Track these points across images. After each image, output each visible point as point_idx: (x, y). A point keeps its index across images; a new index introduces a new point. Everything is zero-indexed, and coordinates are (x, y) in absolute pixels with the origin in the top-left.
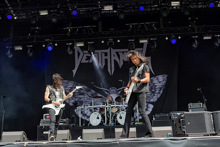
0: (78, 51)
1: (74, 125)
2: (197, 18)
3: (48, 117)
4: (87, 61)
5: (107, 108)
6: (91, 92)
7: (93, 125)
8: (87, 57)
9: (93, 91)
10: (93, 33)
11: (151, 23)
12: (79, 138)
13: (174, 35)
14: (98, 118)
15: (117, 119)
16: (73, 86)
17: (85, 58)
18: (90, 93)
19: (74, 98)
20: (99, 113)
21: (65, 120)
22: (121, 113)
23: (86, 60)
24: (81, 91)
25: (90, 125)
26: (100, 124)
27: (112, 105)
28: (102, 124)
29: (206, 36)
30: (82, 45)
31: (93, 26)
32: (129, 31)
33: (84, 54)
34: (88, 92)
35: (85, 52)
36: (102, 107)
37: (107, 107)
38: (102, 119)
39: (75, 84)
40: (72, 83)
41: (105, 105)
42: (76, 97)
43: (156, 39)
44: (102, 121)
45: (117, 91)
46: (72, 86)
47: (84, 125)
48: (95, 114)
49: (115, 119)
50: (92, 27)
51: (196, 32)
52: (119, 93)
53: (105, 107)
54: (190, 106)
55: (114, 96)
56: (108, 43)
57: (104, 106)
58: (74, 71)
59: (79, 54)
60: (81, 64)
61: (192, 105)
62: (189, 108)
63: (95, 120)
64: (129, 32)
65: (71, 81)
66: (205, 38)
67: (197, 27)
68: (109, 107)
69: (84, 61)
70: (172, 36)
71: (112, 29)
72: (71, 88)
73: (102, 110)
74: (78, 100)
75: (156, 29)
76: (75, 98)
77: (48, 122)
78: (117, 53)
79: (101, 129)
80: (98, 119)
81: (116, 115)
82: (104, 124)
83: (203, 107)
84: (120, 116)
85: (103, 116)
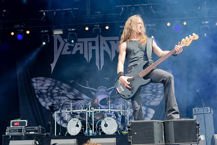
0: (58, 39)
1: (49, 134)
3: (16, 124)
4: (69, 53)
5: (88, 113)
7: (72, 134)
8: (69, 47)
9: (76, 91)
10: (74, 17)
11: (148, 4)
13: (178, 20)
14: (78, 126)
15: (100, 127)
16: (51, 85)
17: (66, 48)
18: (72, 93)
19: (52, 100)
20: (79, 119)
21: (36, 128)
22: (106, 119)
23: (68, 50)
24: (61, 90)
25: (68, 134)
26: (80, 133)
27: (96, 110)
28: (82, 133)
30: (61, 32)
31: (75, 9)
32: (120, 14)
33: (65, 43)
34: (70, 92)
35: (66, 40)
36: (83, 112)
37: (88, 111)
38: (82, 127)
39: (54, 82)
40: (50, 80)
41: (87, 109)
42: (55, 98)
43: (155, 25)
44: (82, 130)
45: (107, 91)
46: (50, 84)
47: (60, 134)
48: (74, 120)
49: (99, 127)
50: (73, 10)
51: (207, 16)
52: (110, 93)
53: (86, 112)
54: (195, 110)
55: (100, 98)
56: (93, 30)
57: (85, 110)
58: (53, 66)
59: (59, 43)
60: (61, 57)
61: (197, 110)
62: (194, 114)
63: (73, 128)
64: (120, 16)
65: (48, 79)
67: (208, 9)
68: (92, 111)
69: (65, 52)
70: (176, 21)
71: (99, 13)
72: (48, 86)
74: (57, 102)
75: (154, 12)
76: (54, 100)
77: (15, 131)
78: (108, 42)
79: (74, 140)
80: (77, 128)
81: (100, 122)
82: (85, 134)
83: (211, 113)
84: (105, 123)
85: (83, 123)
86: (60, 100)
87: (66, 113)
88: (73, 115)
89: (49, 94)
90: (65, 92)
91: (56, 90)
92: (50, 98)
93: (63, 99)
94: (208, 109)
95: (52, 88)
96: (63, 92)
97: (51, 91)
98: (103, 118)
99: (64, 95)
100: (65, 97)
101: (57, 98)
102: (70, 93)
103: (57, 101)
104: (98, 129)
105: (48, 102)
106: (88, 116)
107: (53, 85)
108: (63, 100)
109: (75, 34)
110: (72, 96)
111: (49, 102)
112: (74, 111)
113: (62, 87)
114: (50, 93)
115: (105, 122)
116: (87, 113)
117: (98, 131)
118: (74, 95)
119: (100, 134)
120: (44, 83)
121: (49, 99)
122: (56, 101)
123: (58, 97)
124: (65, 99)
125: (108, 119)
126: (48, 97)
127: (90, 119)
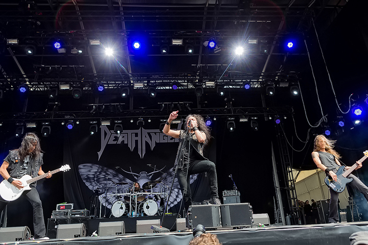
0: (104, 130)
1: (94, 216)
2: (233, 99)
4: (115, 143)
5: (132, 196)
6: (118, 177)
7: (116, 216)
8: (115, 137)
9: (121, 176)
10: (121, 111)
11: (185, 102)
12: (94, 233)
13: (209, 116)
15: (143, 209)
17: (112, 138)
20: (123, 202)
21: (82, 211)
22: (147, 201)
23: (114, 141)
25: (112, 216)
26: (124, 215)
27: (139, 193)
28: (126, 215)
29: (243, 118)
30: (109, 124)
31: (122, 104)
32: (161, 110)
33: (112, 134)
34: (115, 177)
35: (112, 131)
38: (126, 209)
42: (101, 182)
44: (125, 212)
45: (148, 176)
46: (97, 170)
47: (104, 216)
48: (118, 203)
49: (141, 209)
50: (120, 105)
51: (233, 114)
52: (150, 178)
54: (225, 193)
55: (142, 182)
56: (138, 122)
58: (100, 154)
59: (106, 134)
60: (108, 146)
62: (224, 196)
63: (117, 210)
64: (161, 112)
66: (241, 120)
67: (233, 108)
69: (111, 142)
70: (207, 117)
71: (143, 108)
72: (95, 172)
73: (127, 198)
75: (190, 109)
77: (61, 214)
78: (149, 134)
79: (121, 222)
80: (121, 210)
81: (143, 204)
82: (129, 215)
83: (238, 195)
84: (147, 205)
85: (127, 206)
86: (106, 184)
89: (95, 179)
94: (236, 192)
96: (109, 177)
97: (97, 176)
98: (145, 200)
99: (109, 179)
101: (103, 182)
104: (140, 211)
106: (132, 199)
107: (99, 171)
109: (121, 125)
117: (140, 213)
119: (142, 215)
121: (96, 183)
125: (149, 201)
127: (133, 201)
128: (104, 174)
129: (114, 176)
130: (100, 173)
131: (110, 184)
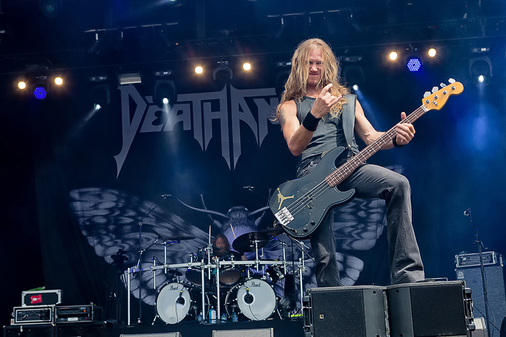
1: (113, 321)
3: (35, 299)
5: (206, 270)
6: (170, 221)
7: (168, 321)
8: (157, 114)
9: (178, 220)
11: (344, 9)
14: (181, 301)
15: (236, 302)
16: (117, 205)
17: (151, 117)
19: (119, 241)
20: (185, 286)
21: (83, 308)
22: (248, 284)
23: (154, 123)
24: (140, 218)
25: (159, 320)
26: (187, 318)
28: (193, 318)
30: (137, 80)
31: (170, 24)
32: (278, 35)
33: (149, 105)
34: (162, 221)
36: (193, 267)
37: (206, 267)
38: (192, 304)
39: (124, 198)
40: (113, 194)
41: (203, 261)
43: (360, 59)
44: (191, 311)
45: (250, 218)
46: (114, 204)
47: (139, 322)
48: (173, 289)
49: (232, 303)
50: (166, 28)
51: (484, 36)
52: (257, 222)
53: (201, 269)
54: (461, 260)
56: (215, 72)
57: (199, 264)
58: (120, 160)
59: (133, 107)
60: (140, 137)
61: (465, 259)
62: (458, 269)
63: (171, 306)
64: (277, 40)
65: (110, 191)
67: (486, 19)
68: (214, 266)
69: (149, 127)
70: (409, 47)
71: (227, 32)
72: (110, 209)
74: (130, 246)
76: (124, 241)
77: (34, 315)
78: (250, 101)
79: (174, 334)
80: (179, 306)
81: (236, 291)
82: (200, 319)
83: (498, 264)
84: (246, 294)
85: (195, 295)
86: (138, 241)
87: (152, 271)
88: (171, 276)
89: (111, 227)
90: (151, 221)
91: (129, 217)
92: (114, 236)
93: (146, 238)
94: (491, 256)
95: (118, 213)
96: (146, 221)
97: (117, 220)
98: (242, 280)
99: (147, 228)
100: (151, 234)
102: (162, 224)
103: (132, 243)
104: (230, 308)
105: (110, 246)
106: (206, 278)
107: (121, 205)
108: (145, 240)
109: (172, 83)
110: (167, 230)
111: (113, 246)
112: (172, 266)
113: (143, 210)
114: (113, 224)
115: (248, 291)
116: (203, 271)
117: (231, 313)
118: (172, 227)
119: (235, 319)
120: (101, 201)
121: (112, 240)
122: (128, 244)
123: (133, 234)
124: (150, 238)
125: (253, 284)
126: (111, 234)
127: (211, 284)
128: (132, 213)
129: (160, 219)
130: (123, 211)
131: (148, 240)
